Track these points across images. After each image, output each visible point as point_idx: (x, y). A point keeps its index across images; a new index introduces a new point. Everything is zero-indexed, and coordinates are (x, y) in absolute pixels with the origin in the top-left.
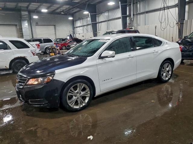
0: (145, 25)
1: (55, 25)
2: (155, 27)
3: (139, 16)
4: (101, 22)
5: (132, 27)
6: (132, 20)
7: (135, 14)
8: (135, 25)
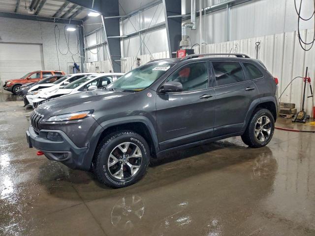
0: (228, 40)
1: (42, 44)
2: (254, 46)
3: (210, 17)
4: (129, 36)
5: (194, 48)
6: (194, 27)
7: (201, 11)
8: (201, 41)
